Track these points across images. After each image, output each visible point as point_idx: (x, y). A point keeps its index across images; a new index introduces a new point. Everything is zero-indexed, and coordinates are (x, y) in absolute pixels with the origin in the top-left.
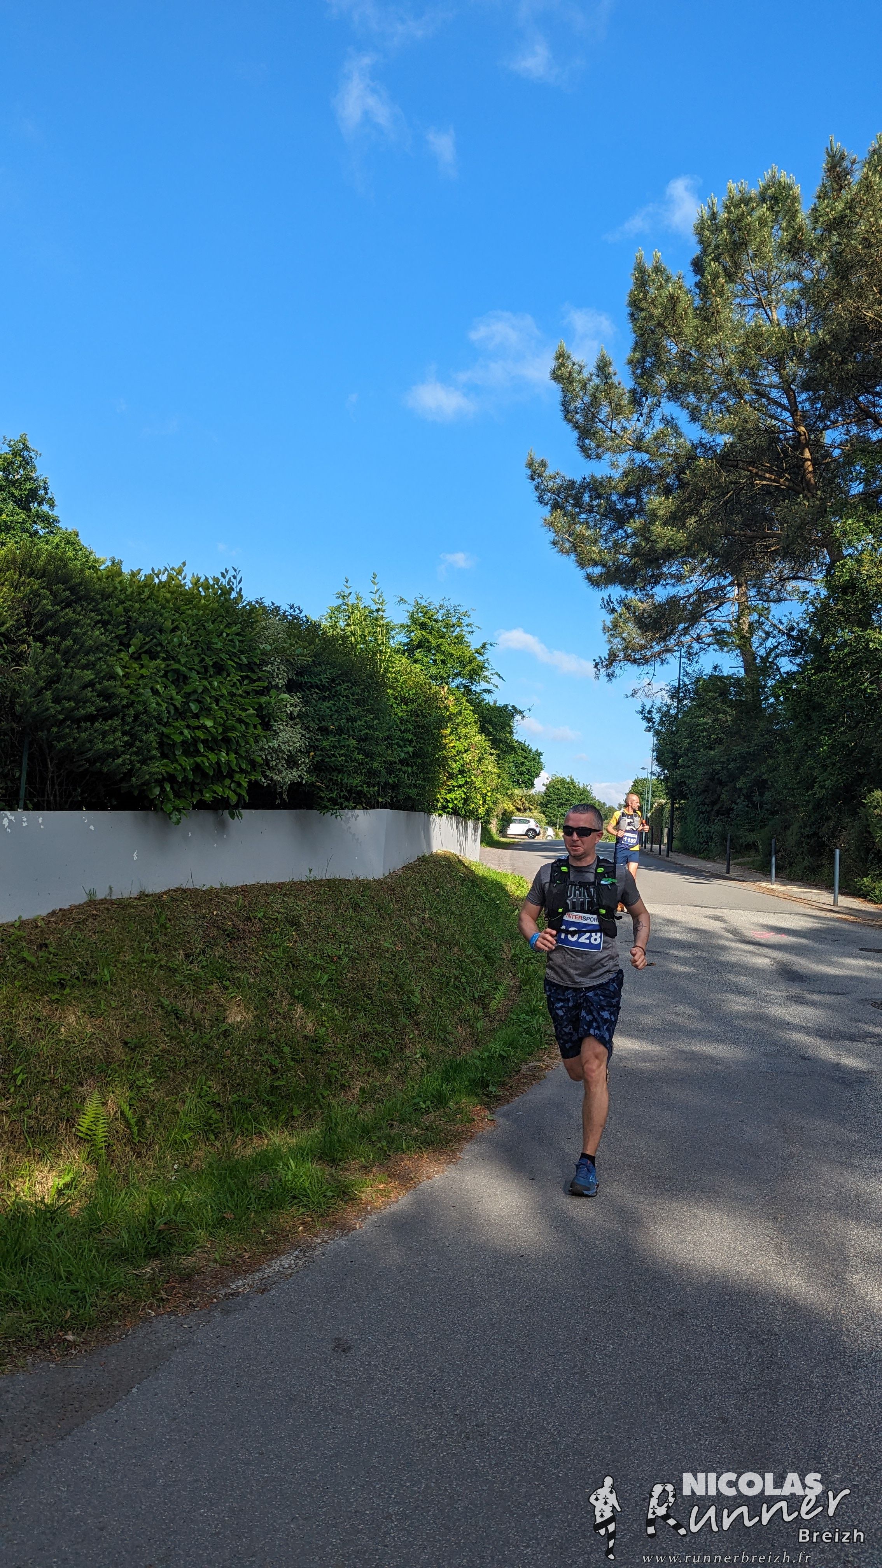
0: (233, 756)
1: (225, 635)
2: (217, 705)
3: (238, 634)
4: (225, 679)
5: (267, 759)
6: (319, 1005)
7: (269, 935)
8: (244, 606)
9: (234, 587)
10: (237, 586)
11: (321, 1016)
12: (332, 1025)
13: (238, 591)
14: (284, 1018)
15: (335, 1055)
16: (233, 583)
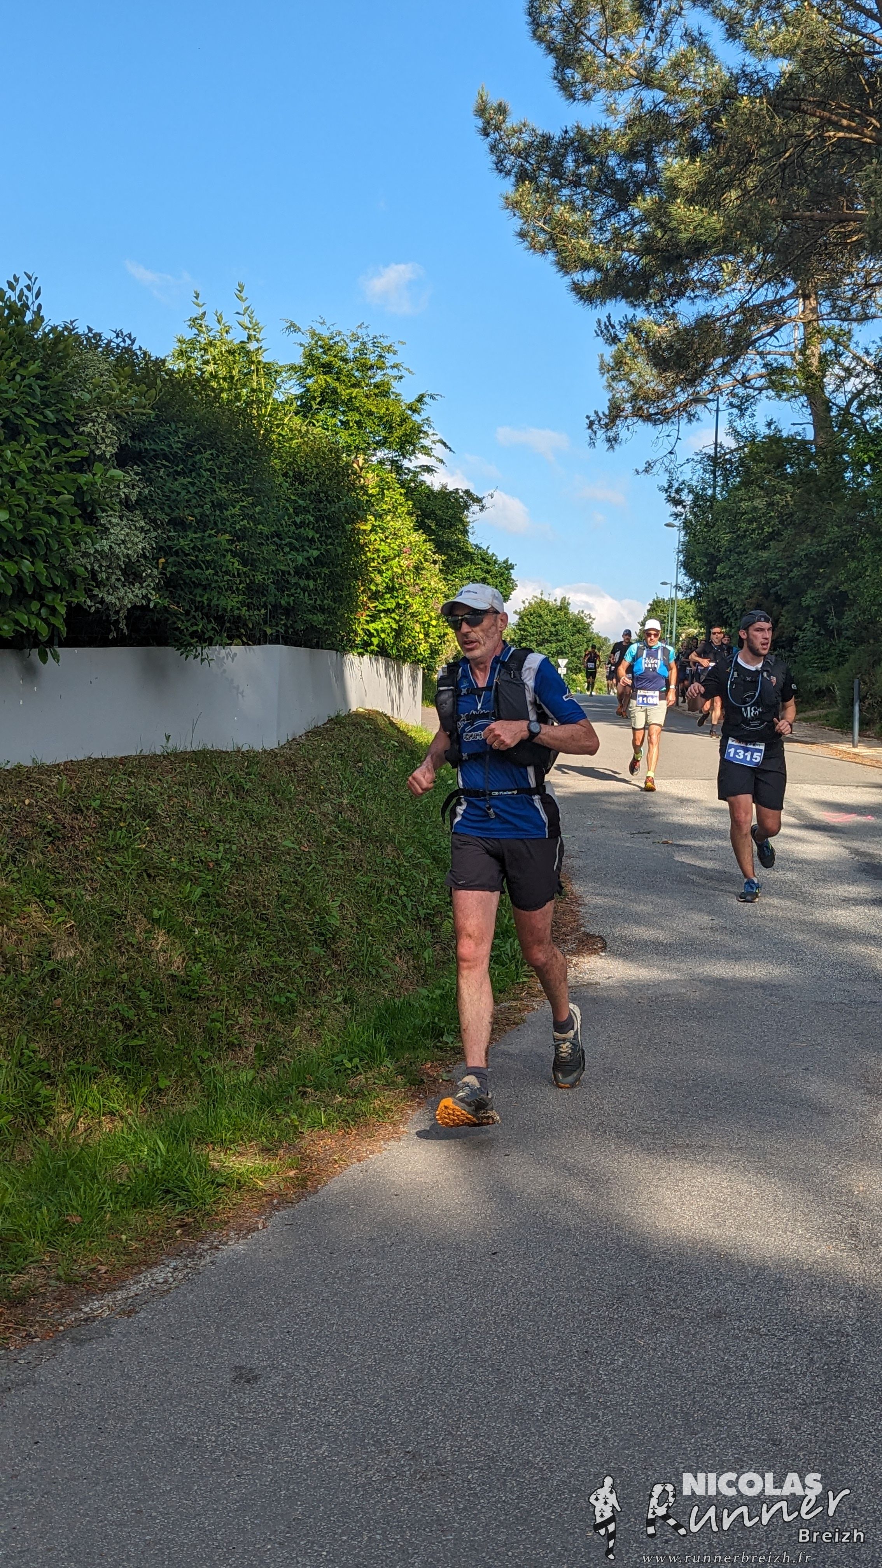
0: (41, 565)
1: (18, 378)
2: (13, 487)
3: (38, 377)
4: (23, 446)
5: (93, 569)
6: (191, 931)
7: (111, 832)
8: (46, 335)
9: (30, 303)
10: (33, 302)
11: (194, 947)
12: (212, 959)
13: (35, 309)
14: (139, 951)
15: (216, 1001)
16: (27, 297)
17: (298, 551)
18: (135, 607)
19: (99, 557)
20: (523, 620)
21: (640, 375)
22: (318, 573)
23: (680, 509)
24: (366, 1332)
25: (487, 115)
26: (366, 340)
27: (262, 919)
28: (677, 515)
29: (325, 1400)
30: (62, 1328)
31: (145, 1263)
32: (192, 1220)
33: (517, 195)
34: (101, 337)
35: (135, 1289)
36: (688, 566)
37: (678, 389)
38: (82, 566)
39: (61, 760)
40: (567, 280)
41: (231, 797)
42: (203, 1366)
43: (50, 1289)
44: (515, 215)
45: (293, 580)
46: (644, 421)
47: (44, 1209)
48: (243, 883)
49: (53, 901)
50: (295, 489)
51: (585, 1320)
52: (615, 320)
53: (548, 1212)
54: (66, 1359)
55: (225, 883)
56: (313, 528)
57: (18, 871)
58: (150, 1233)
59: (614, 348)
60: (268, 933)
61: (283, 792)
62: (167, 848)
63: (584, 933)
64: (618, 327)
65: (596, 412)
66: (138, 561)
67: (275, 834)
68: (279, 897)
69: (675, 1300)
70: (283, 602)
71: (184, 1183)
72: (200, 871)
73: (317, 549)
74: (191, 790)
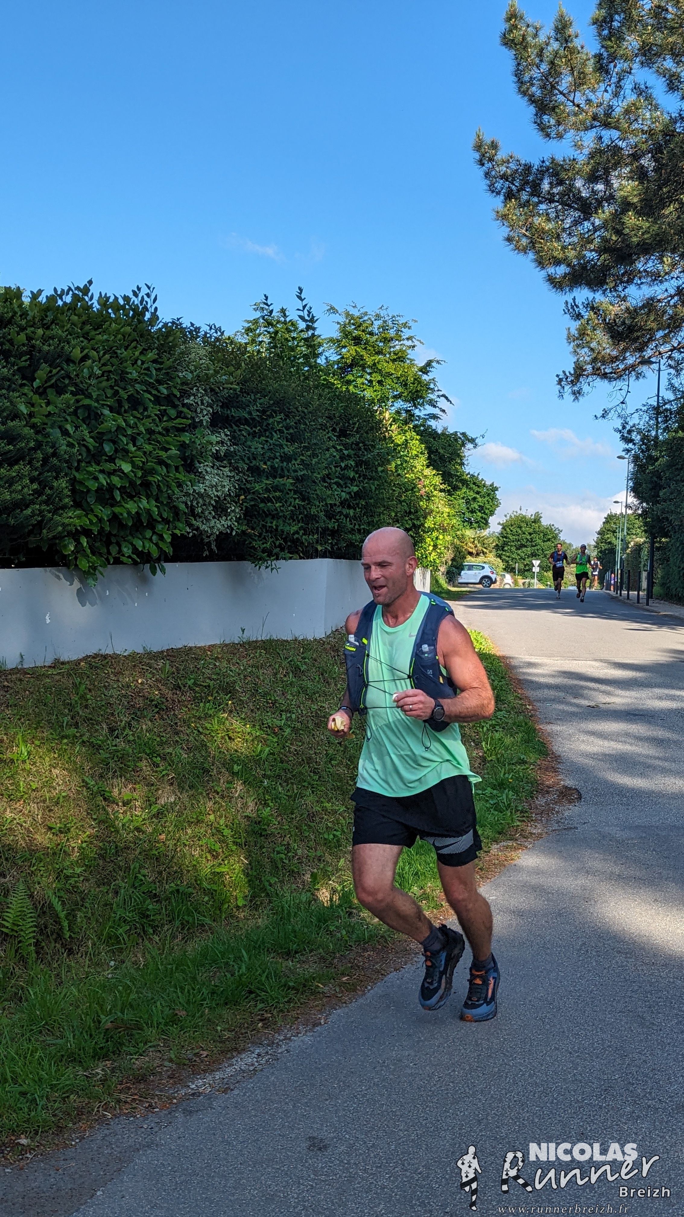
0: (154, 504)
1: (139, 362)
2: (134, 445)
3: (154, 361)
4: (142, 414)
5: (192, 505)
6: (261, 782)
7: (202, 705)
8: (160, 329)
9: (149, 306)
10: (151, 306)
11: (264, 794)
12: (277, 804)
13: (153, 311)
14: (223, 797)
15: (281, 837)
16: (147, 302)
17: (342, 487)
18: (221, 533)
19: (197, 496)
20: (505, 530)
21: (599, 343)
22: (356, 504)
23: (631, 445)
24: (410, 1112)
25: (483, 150)
26: (387, 318)
27: (314, 772)
28: (628, 451)
29: (380, 1167)
30: (175, 1101)
31: (236, 1049)
32: (270, 1015)
33: (506, 209)
34: (199, 328)
35: (230, 1071)
36: (637, 490)
37: (628, 354)
38: (182, 502)
39: (165, 648)
40: (543, 273)
41: (291, 676)
42: (284, 1136)
43: (165, 1069)
44: (504, 225)
45: (338, 510)
46: (602, 378)
47: (158, 1003)
48: (300, 744)
49: (159, 759)
50: (341, 441)
51: (580, 1108)
52: (579, 302)
53: (546, 1016)
54: (179, 1126)
55: (287, 744)
56: (354, 470)
57: (133, 735)
58: (239, 1025)
59: (578, 323)
60: (318, 783)
61: (330, 672)
62: (243, 716)
63: (563, 786)
64: (581, 307)
65: (564, 372)
66: (225, 499)
67: (324, 705)
68: (327, 755)
69: (650, 1093)
70: (330, 526)
71: (263, 985)
72: (268, 735)
73: (356, 486)
74: (261, 671)
